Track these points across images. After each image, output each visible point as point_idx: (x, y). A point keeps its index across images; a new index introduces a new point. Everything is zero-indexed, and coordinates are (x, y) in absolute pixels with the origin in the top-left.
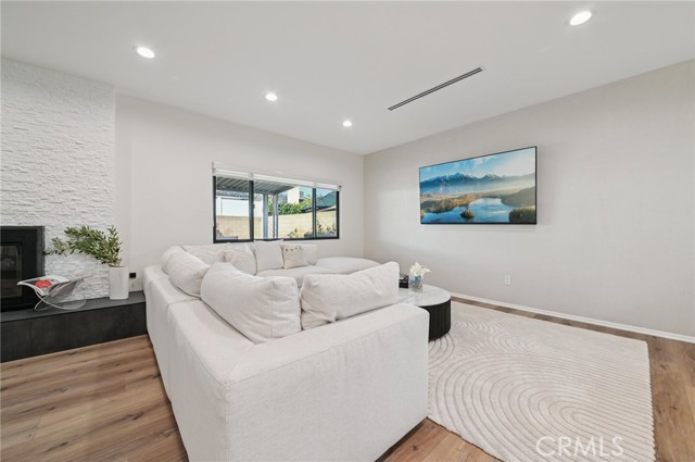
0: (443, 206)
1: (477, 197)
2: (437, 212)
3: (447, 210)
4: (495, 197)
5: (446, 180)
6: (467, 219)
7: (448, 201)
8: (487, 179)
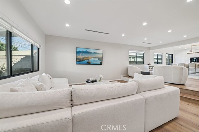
0: (81, 59)
1: (92, 58)
2: (79, 61)
3: (82, 61)
4: (97, 58)
5: (82, 52)
6: (89, 63)
7: (83, 58)
8: (94, 53)
